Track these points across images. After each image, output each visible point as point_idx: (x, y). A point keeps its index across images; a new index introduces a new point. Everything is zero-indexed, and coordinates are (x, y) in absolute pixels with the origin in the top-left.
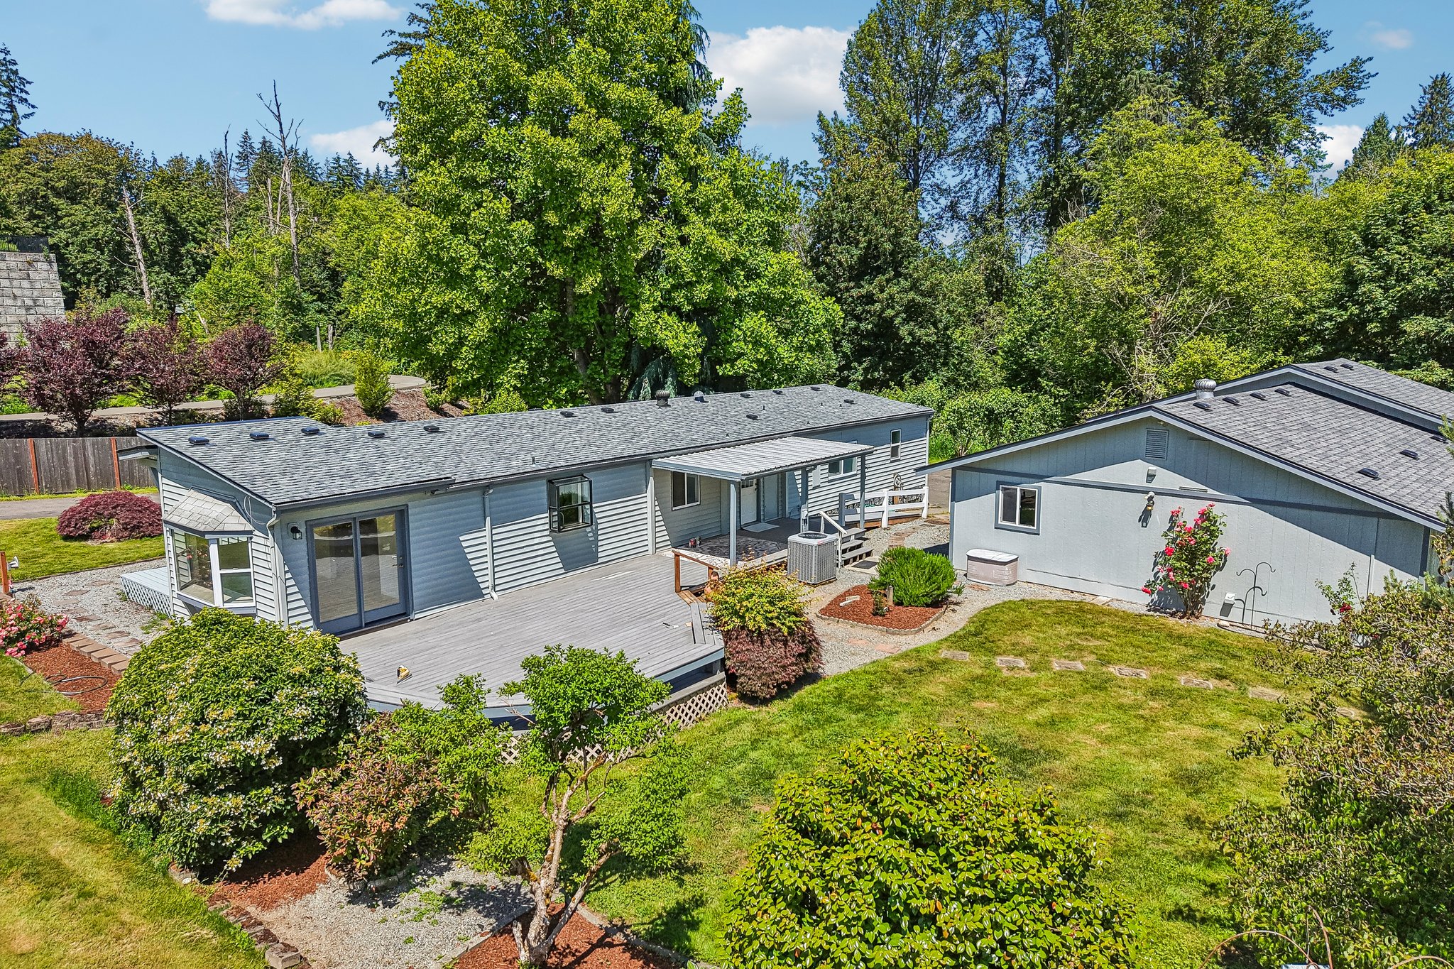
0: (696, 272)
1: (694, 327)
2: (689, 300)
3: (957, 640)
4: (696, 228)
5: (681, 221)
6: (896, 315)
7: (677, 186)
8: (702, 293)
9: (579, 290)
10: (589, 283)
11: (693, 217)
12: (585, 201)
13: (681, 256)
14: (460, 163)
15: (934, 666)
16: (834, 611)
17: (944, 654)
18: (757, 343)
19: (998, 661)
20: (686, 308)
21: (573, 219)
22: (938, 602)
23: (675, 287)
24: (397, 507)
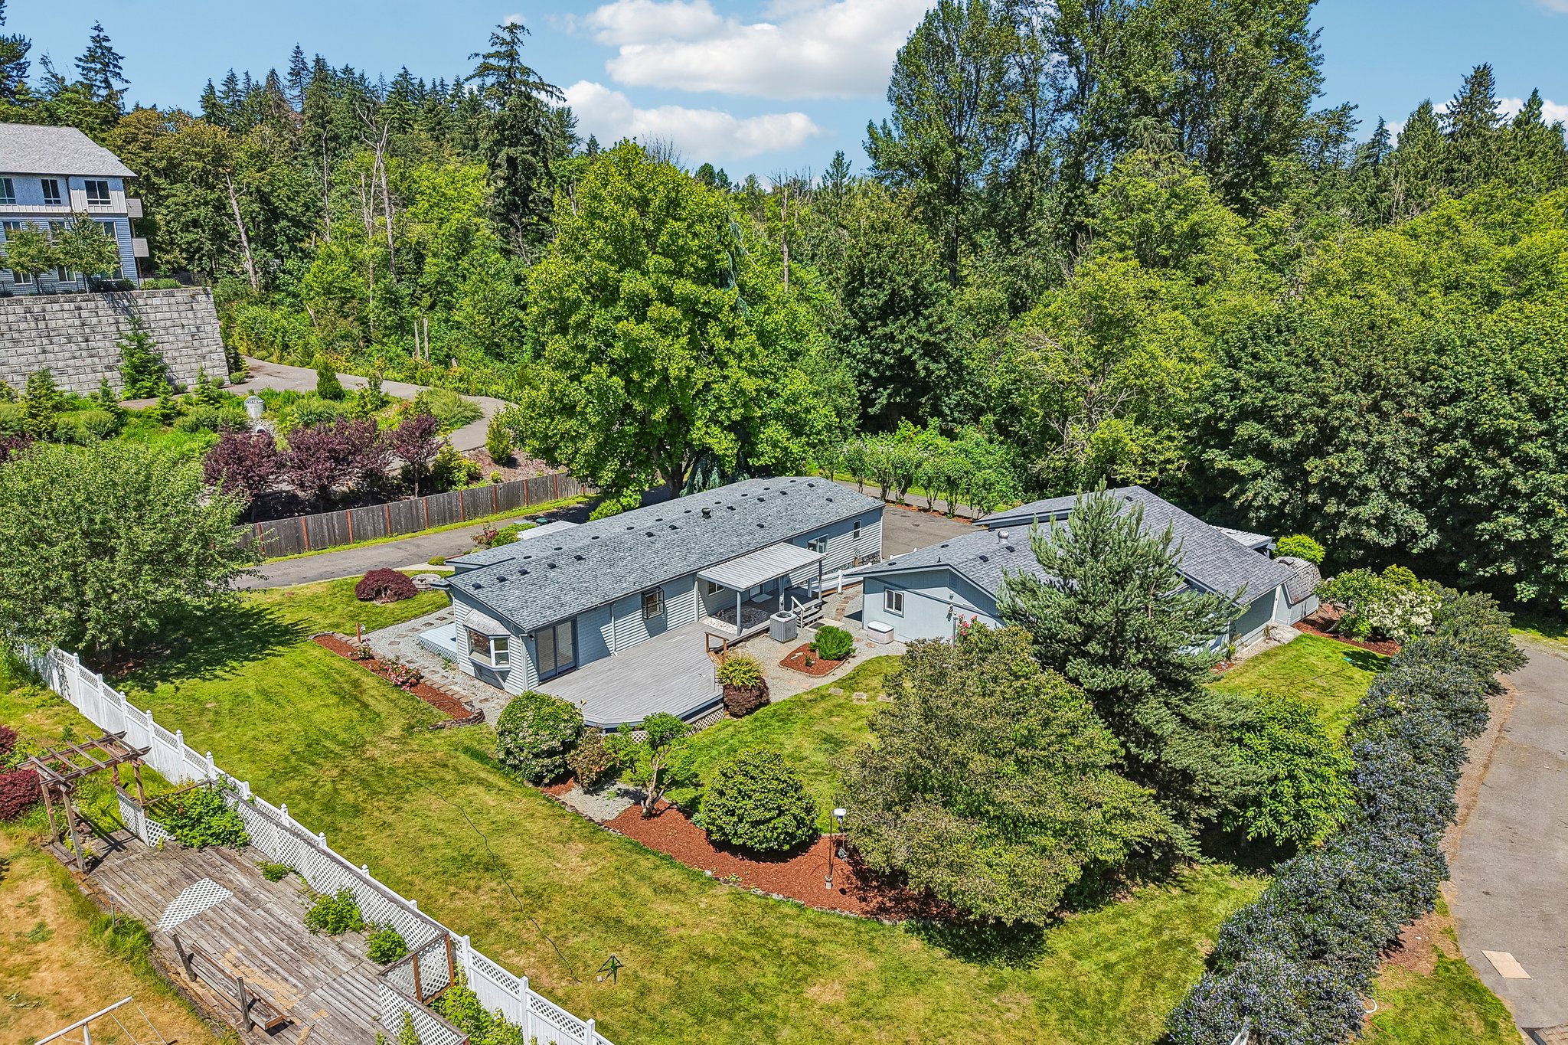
0: (734, 402)
1: (732, 436)
2: (729, 418)
3: (841, 683)
4: (734, 372)
5: (723, 365)
6: (915, 352)
7: (721, 343)
8: (736, 414)
9: (653, 417)
10: (660, 414)
11: (733, 362)
12: (658, 365)
13: (723, 389)
14: (575, 336)
15: (823, 697)
16: (786, 663)
17: (832, 690)
18: (775, 445)
19: (854, 696)
20: (727, 423)
21: (651, 374)
22: (841, 658)
23: (718, 410)
24: (573, 620)
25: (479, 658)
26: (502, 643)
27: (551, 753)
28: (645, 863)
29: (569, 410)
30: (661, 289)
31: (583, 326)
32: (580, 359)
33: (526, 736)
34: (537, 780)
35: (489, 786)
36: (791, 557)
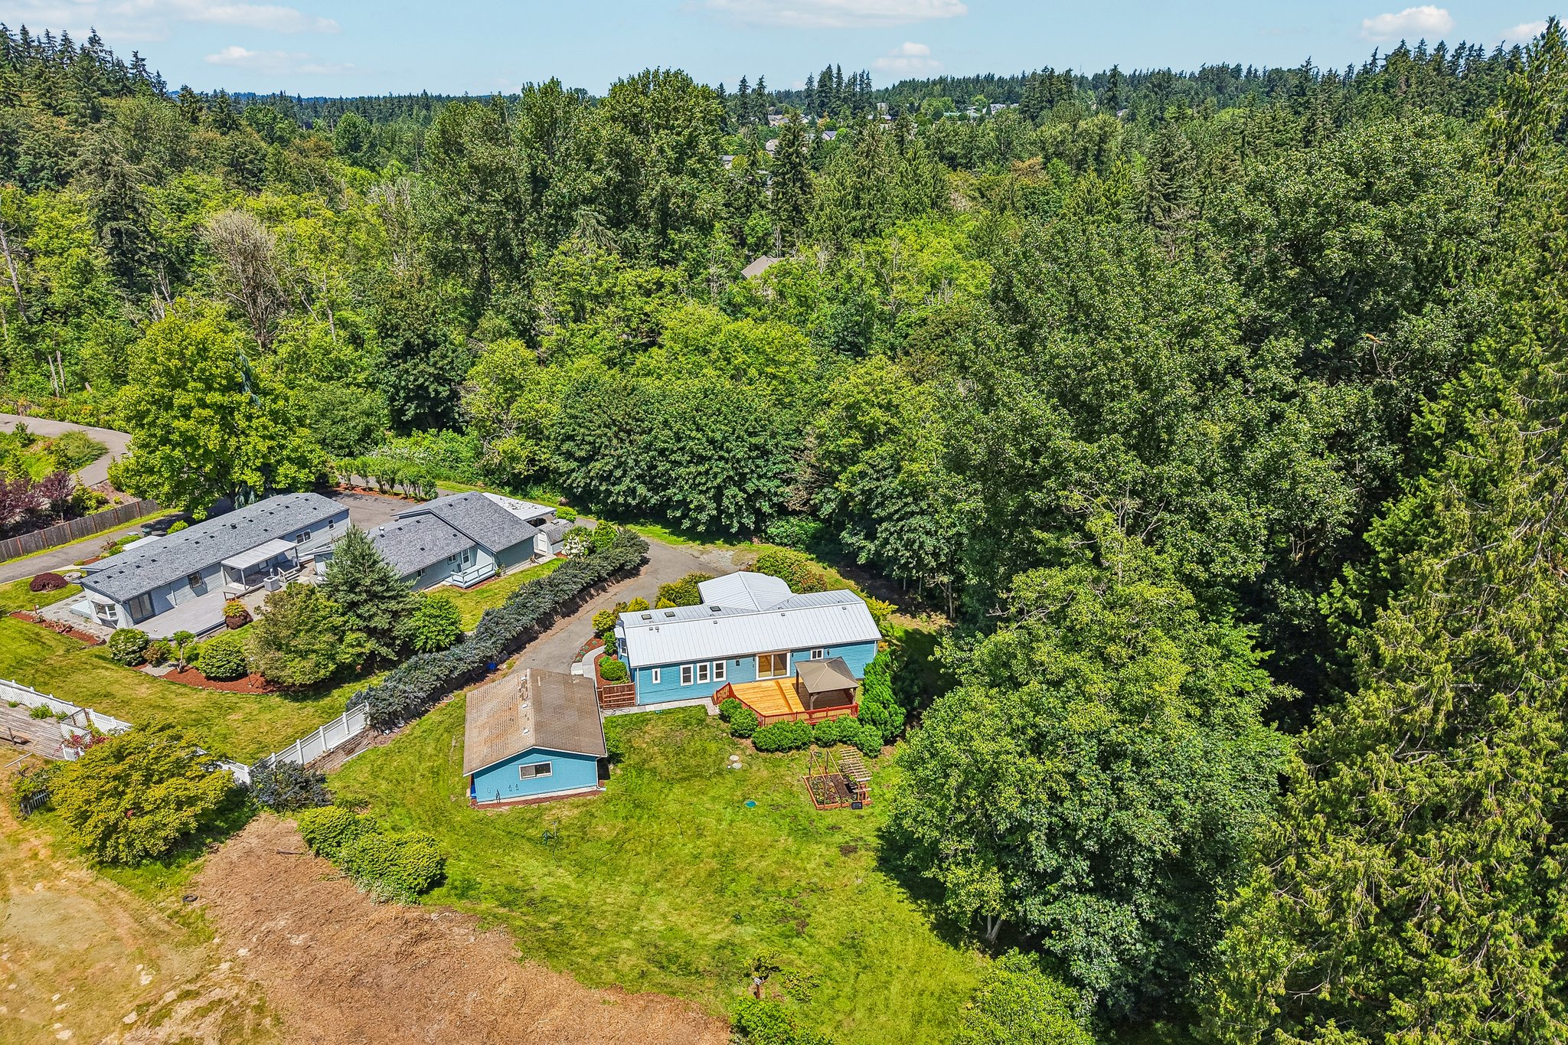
0: (256, 455)
1: (259, 474)
2: (255, 464)
5: (247, 435)
6: (426, 380)
8: (259, 462)
10: (208, 467)
12: (201, 442)
13: (248, 449)
14: (149, 429)
18: (287, 476)
20: (254, 467)
23: (247, 460)
24: (149, 593)
25: (101, 615)
26: (112, 608)
27: (134, 652)
28: (173, 687)
29: (151, 471)
30: (199, 400)
31: (153, 424)
32: (154, 441)
33: (122, 646)
34: (129, 664)
35: (107, 669)
36: (278, 547)
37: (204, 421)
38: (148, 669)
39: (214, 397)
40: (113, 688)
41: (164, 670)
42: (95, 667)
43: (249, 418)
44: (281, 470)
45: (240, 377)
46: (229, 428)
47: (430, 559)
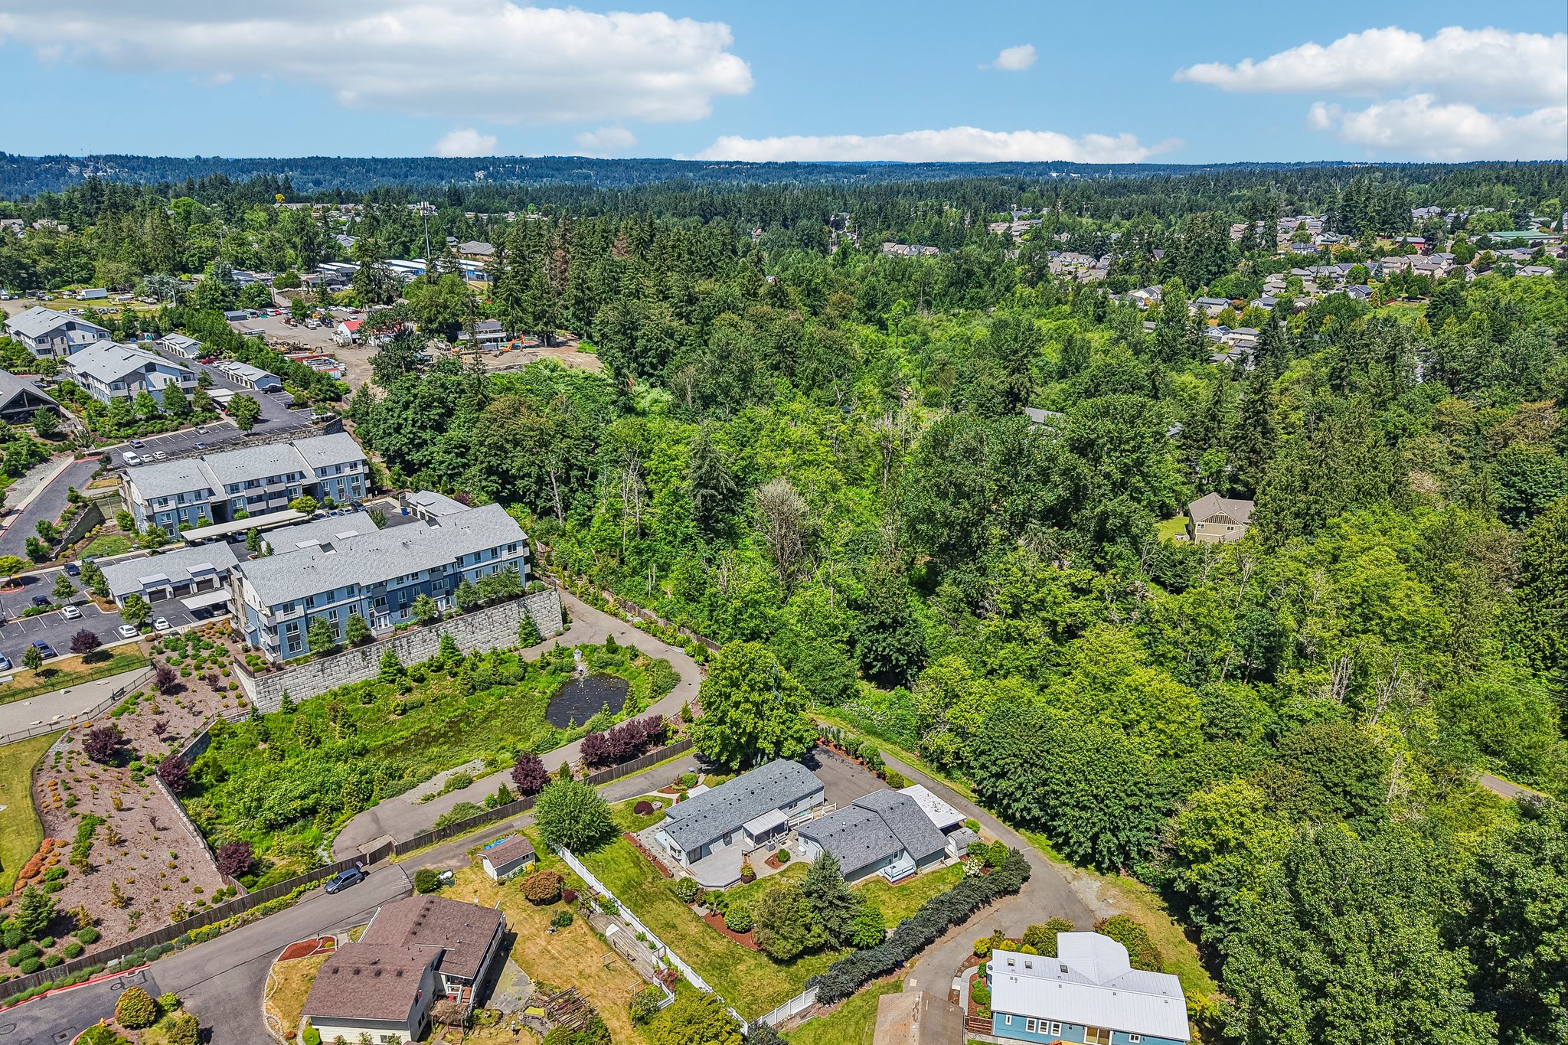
1: (772, 745)
3: (781, 873)
15: (773, 878)
16: (767, 862)
17: (777, 875)
19: (783, 879)
20: (770, 740)
22: (784, 861)
23: (767, 736)
24: (701, 846)
25: (672, 853)
26: (680, 852)
27: (690, 893)
28: (709, 929)
30: (745, 697)
33: (684, 890)
34: (686, 902)
35: (674, 902)
36: (777, 817)
37: (746, 711)
38: (695, 907)
39: (755, 697)
40: (677, 921)
41: (702, 911)
42: (668, 899)
43: (772, 710)
44: (786, 744)
45: (771, 682)
46: (760, 714)
47: (872, 858)
